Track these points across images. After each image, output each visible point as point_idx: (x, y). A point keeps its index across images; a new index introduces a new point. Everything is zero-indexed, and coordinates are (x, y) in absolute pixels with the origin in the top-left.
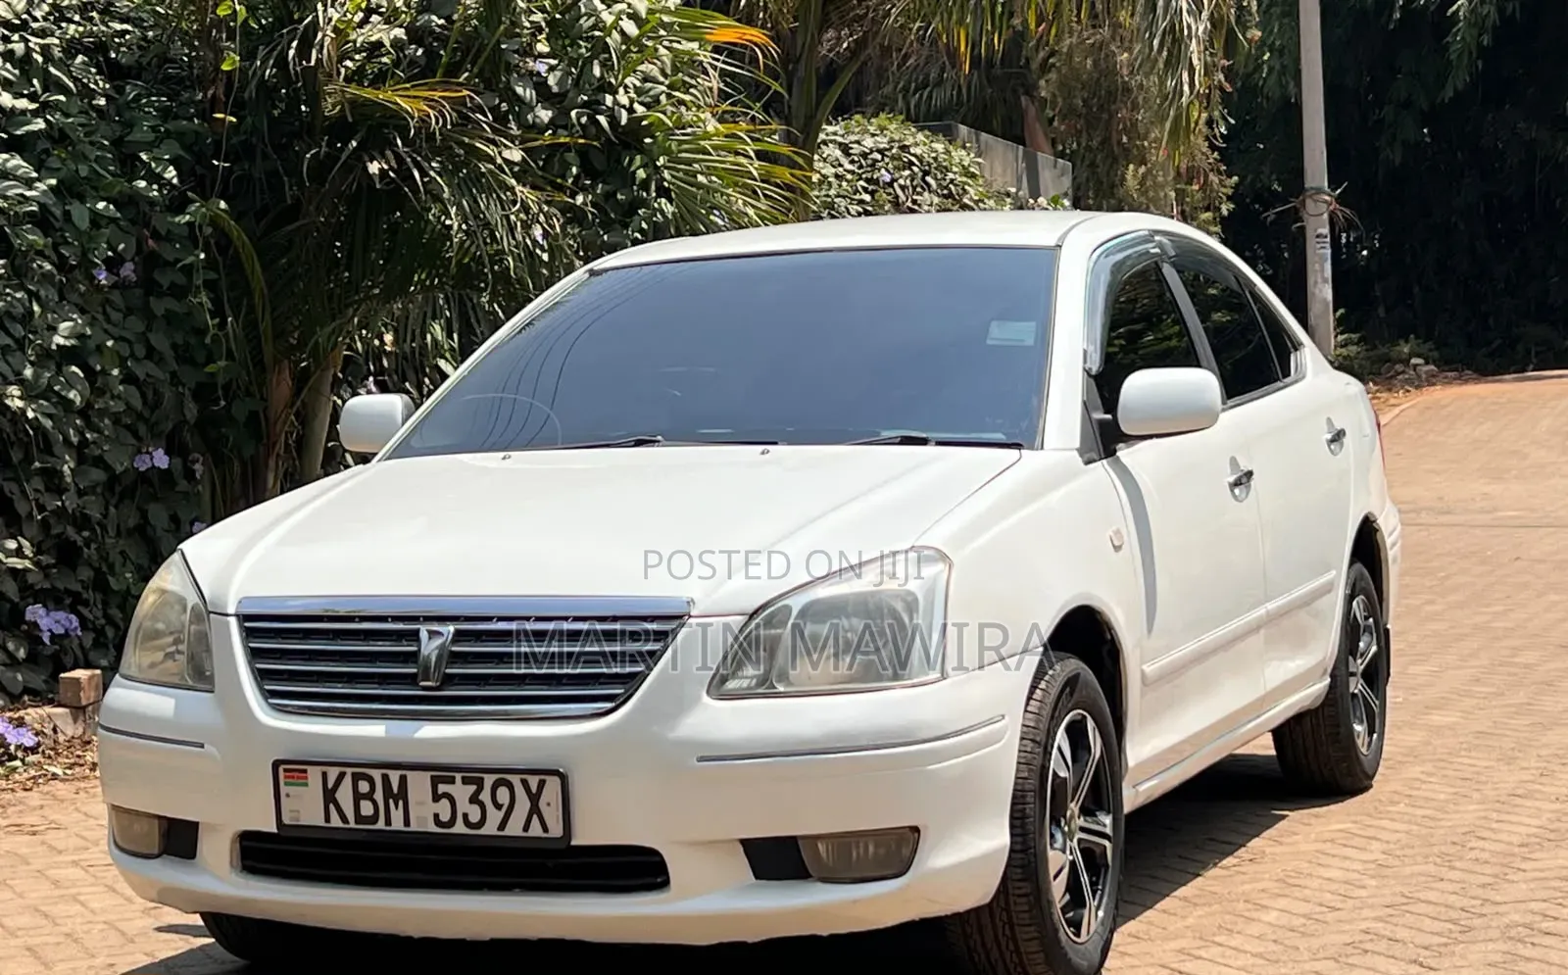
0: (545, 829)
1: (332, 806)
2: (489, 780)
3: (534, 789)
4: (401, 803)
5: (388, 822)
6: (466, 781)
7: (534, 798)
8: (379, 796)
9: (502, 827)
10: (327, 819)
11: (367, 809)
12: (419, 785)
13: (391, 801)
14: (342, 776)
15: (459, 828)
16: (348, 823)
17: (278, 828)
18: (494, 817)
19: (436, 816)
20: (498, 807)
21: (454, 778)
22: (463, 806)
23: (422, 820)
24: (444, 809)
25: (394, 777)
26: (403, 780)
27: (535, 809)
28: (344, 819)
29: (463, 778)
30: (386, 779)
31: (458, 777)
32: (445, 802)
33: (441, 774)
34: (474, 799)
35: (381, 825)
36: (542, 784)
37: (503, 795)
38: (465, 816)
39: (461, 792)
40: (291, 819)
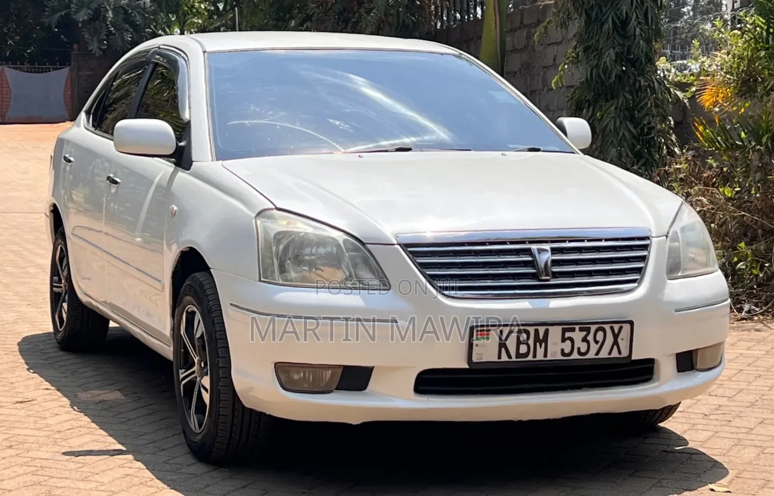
0: (620, 353)
1: (503, 350)
2: (593, 328)
3: (616, 331)
4: (543, 344)
5: (535, 356)
6: (581, 330)
7: (616, 336)
8: (531, 342)
9: (597, 354)
10: (500, 357)
11: (523, 349)
12: (555, 333)
13: (538, 344)
14: (511, 332)
15: (575, 356)
16: (511, 358)
17: (469, 365)
18: (594, 348)
19: (562, 350)
20: (596, 342)
21: (575, 328)
22: (578, 343)
23: (555, 353)
24: (567, 346)
25: (542, 330)
26: (547, 332)
27: (616, 343)
28: (509, 356)
29: (580, 328)
30: (537, 331)
31: (577, 327)
32: (568, 342)
33: (567, 327)
34: (585, 340)
35: (530, 358)
36: (621, 328)
37: (600, 335)
38: (579, 349)
39: (577, 336)
40: (477, 359)
